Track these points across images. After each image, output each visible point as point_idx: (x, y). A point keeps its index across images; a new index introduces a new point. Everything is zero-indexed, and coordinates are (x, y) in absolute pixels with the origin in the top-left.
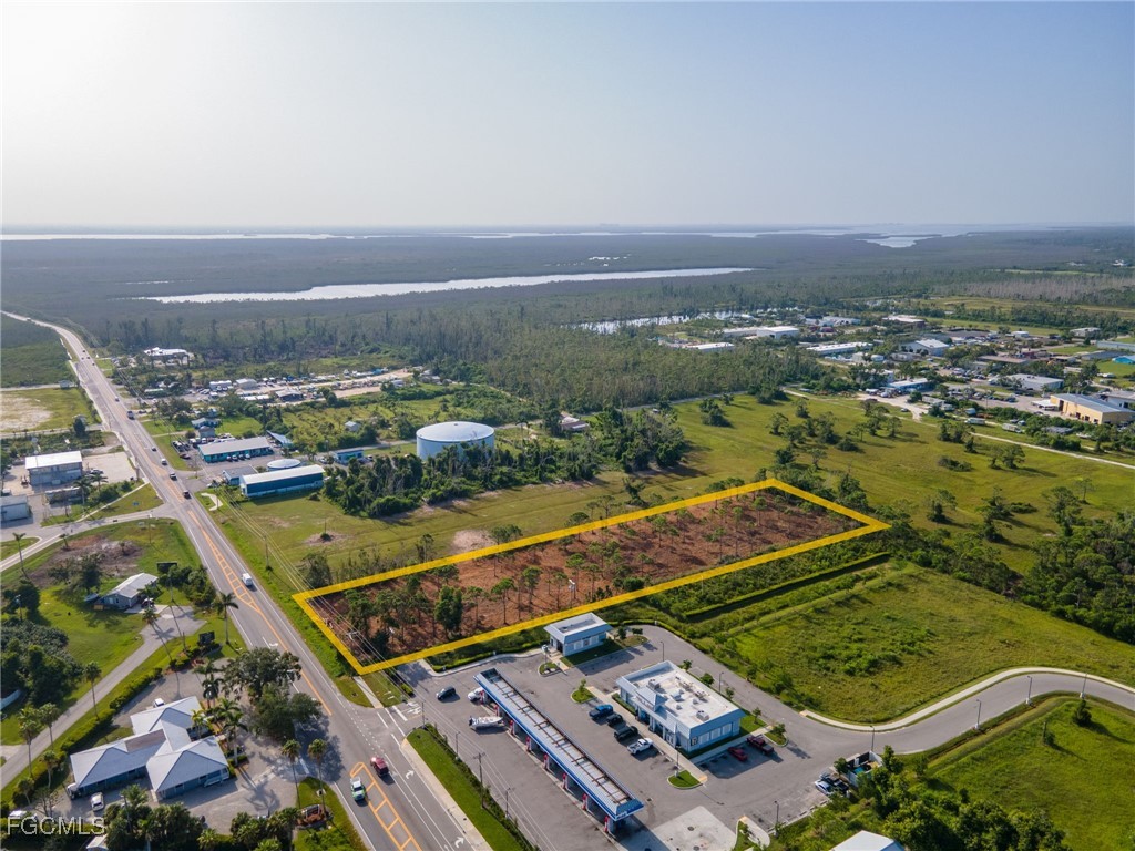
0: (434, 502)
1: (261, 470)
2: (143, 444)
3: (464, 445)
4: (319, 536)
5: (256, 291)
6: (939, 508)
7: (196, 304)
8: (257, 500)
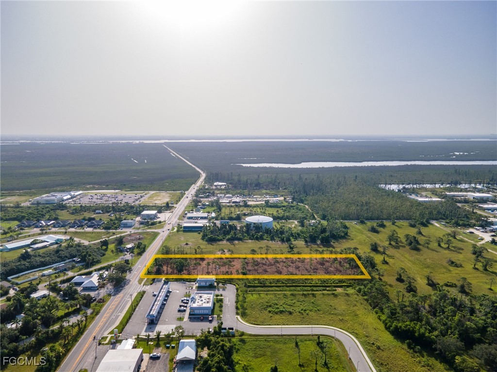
0: (228, 240)
1: (196, 223)
2: (179, 211)
3: (255, 224)
4: (185, 243)
5: (275, 163)
6: (400, 276)
7: (253, 167)
8: (184, 231)
